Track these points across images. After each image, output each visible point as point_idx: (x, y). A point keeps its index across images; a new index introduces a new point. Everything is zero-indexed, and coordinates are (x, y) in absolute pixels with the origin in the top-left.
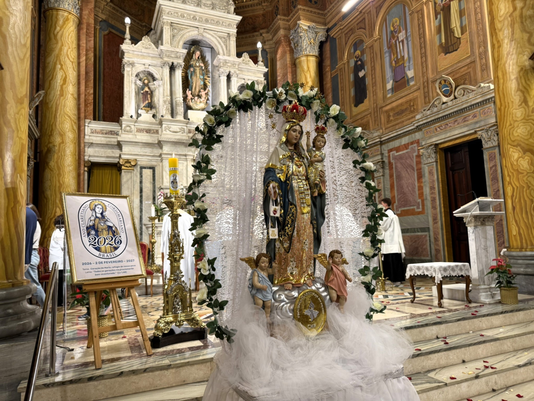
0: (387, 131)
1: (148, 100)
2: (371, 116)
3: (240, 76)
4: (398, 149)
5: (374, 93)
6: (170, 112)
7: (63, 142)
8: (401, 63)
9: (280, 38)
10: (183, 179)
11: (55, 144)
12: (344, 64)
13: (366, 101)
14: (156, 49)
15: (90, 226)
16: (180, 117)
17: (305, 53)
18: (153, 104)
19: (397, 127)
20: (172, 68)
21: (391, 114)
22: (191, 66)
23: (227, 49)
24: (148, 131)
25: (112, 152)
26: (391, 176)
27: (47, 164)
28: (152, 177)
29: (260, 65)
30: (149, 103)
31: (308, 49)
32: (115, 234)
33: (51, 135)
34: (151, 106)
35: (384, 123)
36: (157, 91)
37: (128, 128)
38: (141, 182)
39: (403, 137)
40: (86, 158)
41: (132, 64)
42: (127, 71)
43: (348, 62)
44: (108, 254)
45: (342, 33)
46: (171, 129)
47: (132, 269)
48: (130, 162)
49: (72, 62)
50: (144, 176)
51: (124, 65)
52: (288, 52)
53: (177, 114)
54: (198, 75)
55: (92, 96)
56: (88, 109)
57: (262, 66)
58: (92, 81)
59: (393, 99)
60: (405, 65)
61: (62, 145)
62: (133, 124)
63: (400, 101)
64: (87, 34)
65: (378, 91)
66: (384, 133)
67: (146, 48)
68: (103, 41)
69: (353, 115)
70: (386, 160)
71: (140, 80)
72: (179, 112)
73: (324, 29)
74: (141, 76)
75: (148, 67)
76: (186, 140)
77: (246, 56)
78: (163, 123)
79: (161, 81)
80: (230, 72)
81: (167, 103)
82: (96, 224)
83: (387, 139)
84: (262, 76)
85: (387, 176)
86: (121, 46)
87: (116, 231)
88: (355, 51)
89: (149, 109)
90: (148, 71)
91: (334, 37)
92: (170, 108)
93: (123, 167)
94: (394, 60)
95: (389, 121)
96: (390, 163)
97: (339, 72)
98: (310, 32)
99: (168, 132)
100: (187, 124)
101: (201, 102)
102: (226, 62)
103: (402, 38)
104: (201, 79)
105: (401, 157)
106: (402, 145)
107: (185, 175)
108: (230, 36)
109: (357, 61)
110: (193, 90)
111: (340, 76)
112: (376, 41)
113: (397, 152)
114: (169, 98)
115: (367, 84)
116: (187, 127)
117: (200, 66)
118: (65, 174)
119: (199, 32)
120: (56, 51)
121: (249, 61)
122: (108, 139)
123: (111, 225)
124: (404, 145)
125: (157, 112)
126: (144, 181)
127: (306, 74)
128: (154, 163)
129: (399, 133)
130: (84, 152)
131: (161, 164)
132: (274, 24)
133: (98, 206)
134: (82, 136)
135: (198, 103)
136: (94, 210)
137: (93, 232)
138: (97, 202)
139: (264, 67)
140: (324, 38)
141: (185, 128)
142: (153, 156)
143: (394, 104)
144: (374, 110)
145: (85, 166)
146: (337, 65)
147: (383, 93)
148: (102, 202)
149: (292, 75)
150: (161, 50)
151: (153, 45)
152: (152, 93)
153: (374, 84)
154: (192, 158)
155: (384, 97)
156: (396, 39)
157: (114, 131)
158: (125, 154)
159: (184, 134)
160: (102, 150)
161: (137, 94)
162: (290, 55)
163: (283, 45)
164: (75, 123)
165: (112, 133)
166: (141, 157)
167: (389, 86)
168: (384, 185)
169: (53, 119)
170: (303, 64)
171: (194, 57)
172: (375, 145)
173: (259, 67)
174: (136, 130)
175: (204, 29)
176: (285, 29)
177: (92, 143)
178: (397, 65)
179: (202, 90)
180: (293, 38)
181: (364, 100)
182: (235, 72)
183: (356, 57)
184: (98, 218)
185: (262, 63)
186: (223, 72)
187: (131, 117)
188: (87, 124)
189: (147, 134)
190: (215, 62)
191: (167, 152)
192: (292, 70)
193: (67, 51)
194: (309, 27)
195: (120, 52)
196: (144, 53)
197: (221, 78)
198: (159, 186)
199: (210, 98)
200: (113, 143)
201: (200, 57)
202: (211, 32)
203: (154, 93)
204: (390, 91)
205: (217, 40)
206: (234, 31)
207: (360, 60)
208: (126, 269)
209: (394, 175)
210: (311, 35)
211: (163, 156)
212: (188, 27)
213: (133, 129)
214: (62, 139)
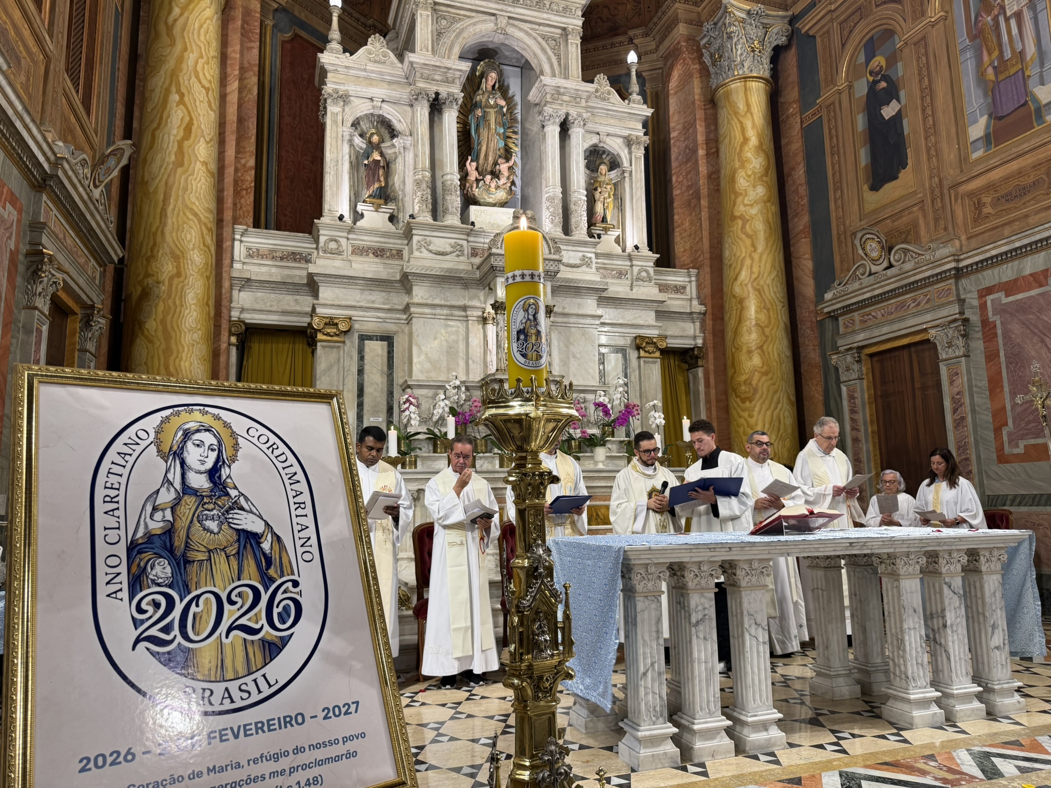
0: (974, 243)
1: (379, 180)
2: (922, 209)
3: (590, 126)
4: (1010, 288)
5: (933, 152)
6: (430, 206)
7: (179, 274)
8: (1012, 71)
9: (679, 43)
10: (458, 364)
11: (161, 279)
12: (840, 92)
13: (906, 175)
14: (399, 65)
15: (150, 537)
16: (453, 220)
17: (741, 72)
18: (389, 191)
19: (1007, 231)
20: (436, 106)
21: (987, 199)
22: (476, 105)
23: (560, 65)
24: (379, 253)
25: (296, 300)
26: (991, 356)
27: (141, 324)
28: (385, 359)
29: (634, 102)
30: (381, 188)
31: (746, 65)
32: (272, 572)
33: (151, 257)
34: (384, 196)
35: (965, 225)
36: (400, 160)
37: (333, 245)
38: (361, 372)
39: (1027, 254)
40: (235, 314)
41: (345, 99)
42: (332, 113)
43: (850, 87)
44: (233, 686)
45: (832, 20)
46: (430, 248)
47: (350, 755)
48: (336, 324)
49: (207, 90)
50: (367, 357)
51: (325, 100)
52: (696, 75)
53: (445, 211)
54: (493, 126)
55: (253, 172)
56: (243, 201)
57: (639, 104)
58: (253, 140)
59: (993, 162)
60: (1027, 73)
61: (176, 281)
62: (345, 234)
63: (1014, 166)
64: (245, 34)
65: (944, 146)
66: (964, 249)
67: (375, 62)
68: (279, 54)
69: (867, 211)
70: (974, 317)
71: (361, 136)
72: (450, 206)
73: (784, 17)
74: (364, 125)
75: (379, 104)
76: (467, 272)
77: (602, 80)
78: (414, 232)
79: (410, 138)
80: (567, 115)
81: (424, 186)
82: (182, 524)
83: (977, 263)
84: (640, 126)
85: (979, 356)
86: (320, 55)
87: (276, 557)
88: (868, 61)
89: (382, 201)
90: (379, 116)
91: (811, 33)
92: (429, 197)
93: (320, 336)
94: (991, 64)
95: (978, 218)
96: (985, 322)
97: (824, 113)
98: (751, 25)
99: (425, 254)
100: (468, 235)
101: (497, 187)
102: (558, 92)
103: (1016, 8)
104: (499, 134)
105: (1021, 308)
106: (1023, 277)
107: (462, 354)
108: (567, 35)
109: (875, 83)
110: (481, 161)
111: (829, 121)
112: (933, 26)
113: (1007, 296)
114: (428, 174)
115: (906, 133)
116: (468, 241)
117: (496, 105)
118: (181, 350)
119: (496, 24)
120: (171, 64)
121: (609, 93)
122: (287, 272)
123: (257, 527)
124: (1031, 275)
125: (398, 209)
126: (367, 368)
127: (742, 119)
128: (390, 327)
129: (1017, 244)
130: (231, 301)
131: (406, 329)
132: (664, 13)
133: (197, 436)
134: (226, 262)
135: (493, 189)
136: (178, 454)
137: (162, 570)
138: (197, 416)
139: (645, 107)
140: (784, 39)
141: (465, 243)
142: (390, 310)
143: (996, 175)
144: (932, 192)
145: (231, 334)
146: (819, 97)
147: (959, 148)
148: (217, 418)
149: (707, 126)
150: (411, 63)
151: (391, 55)
152: (387, 167)
153: (931, 130)
154: (480, 313)
155: (963, 160)
156: (996, 12)
157: (300, 254)
158: (324, 305)
159: (461, 258)
160: (273, 296)
161: (355, 166)
162: (701, 82)
163: (684, 59)
164: (210, 230)
165: (294, 256)
166: (361, 313)
167: (977, 130)
168: (969, 380)
169: (158, 221)
170: (734, 97)
171: (483, 86)
172: (940, 277)
173: (632, 105)
174: (350, 249)
175: (510, 18)
176: (689, 22)
177: (249, 280)
178: (1001, 77)
179: (500, 161)
180: (709, 43)
181: (899, 172)
182: (579, 115)
183: (871, 73)
184: (195, 492)
185: (639, 97)
186: (551, 116)
187: (341, 218)
188: (237, 237)
189: (377, 260)
190: (533, 96)
191: (421, 301)
192: (705, 113)
193: (197, 63)
194: (749, 13)
195: (317, 71)
196: (372, 72)
197: (546, 129)
198: (401, 381)
199: (518, 182)
200: (297, 281)
201: (497, 86)
202: (525, 26)
203: (392, 166)
204: (980, 144)
205: (539, 43)
206: (576, 23)
207: (885, 78)
208: (320, 763)
209: (1002, 354)
210: (754, 32)
211: (413, 309)
212: (473, 14)
213: (344, 248)
214: (178, 267)
